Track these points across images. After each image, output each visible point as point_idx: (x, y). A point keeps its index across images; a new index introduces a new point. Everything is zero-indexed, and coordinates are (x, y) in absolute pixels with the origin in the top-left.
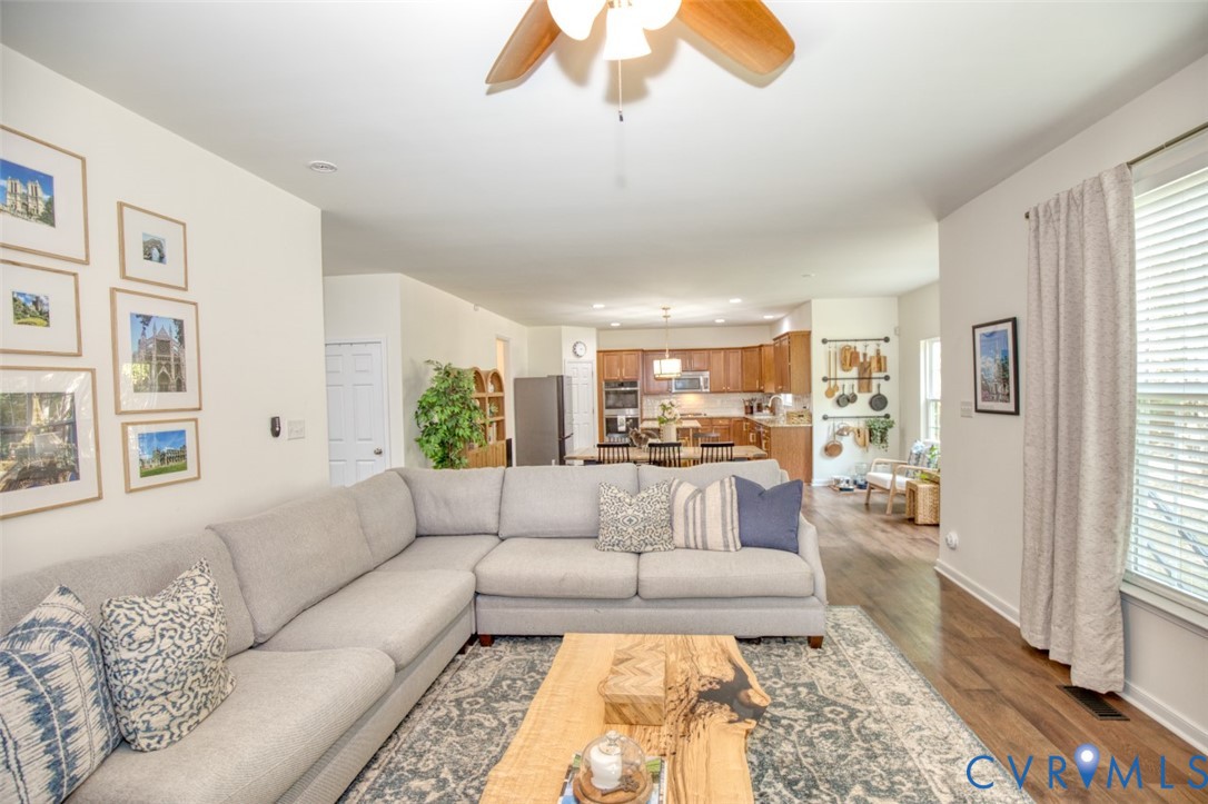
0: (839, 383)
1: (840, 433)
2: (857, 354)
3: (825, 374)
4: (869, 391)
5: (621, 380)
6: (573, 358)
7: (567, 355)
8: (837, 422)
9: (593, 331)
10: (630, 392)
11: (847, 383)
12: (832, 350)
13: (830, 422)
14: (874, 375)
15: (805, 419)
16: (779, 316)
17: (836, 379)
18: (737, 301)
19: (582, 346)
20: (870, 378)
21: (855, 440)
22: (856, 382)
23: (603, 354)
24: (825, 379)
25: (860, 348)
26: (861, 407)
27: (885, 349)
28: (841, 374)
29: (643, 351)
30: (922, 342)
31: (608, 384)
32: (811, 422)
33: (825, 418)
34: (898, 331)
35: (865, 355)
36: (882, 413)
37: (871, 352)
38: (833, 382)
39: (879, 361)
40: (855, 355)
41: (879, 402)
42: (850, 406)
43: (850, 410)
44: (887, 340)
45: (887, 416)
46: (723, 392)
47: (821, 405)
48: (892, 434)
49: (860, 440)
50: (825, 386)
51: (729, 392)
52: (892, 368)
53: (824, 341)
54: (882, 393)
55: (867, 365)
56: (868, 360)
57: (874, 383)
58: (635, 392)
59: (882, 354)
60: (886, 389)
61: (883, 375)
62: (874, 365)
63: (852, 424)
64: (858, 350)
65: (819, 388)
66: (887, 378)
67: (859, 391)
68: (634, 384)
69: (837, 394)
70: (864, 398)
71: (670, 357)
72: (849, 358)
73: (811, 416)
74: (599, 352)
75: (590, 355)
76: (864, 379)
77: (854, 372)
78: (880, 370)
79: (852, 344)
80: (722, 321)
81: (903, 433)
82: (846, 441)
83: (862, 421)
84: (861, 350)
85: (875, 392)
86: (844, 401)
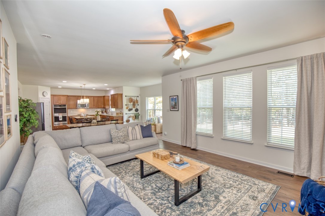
0: (129, 106)
1: (129, 117)
3: (126, 104)
4: (135, 108)
5: (60, 104)
6: (42, 96)
7: (40, 96)
8: (129, 115)
9: (49, 88)
10: (63, 108)
11: (131, 106)
12: (128, 98)
13: (127, 115)
14: (136, 104)
15: (121, 114)
16: (110, 89)
17: (128, 105)
18: (107, 85)
19: (46, 93)
20: (135, 105)
21: (132, 119)
22: (132, 106)
23: (53, 96)
24: (126, 105)
25: (133, 98)
26: (133, 111)
27: (138, 99)
28: (129, 104)
29: (68, 96)
30: (146, 98)
31: (55, 106)
32: (123, 115)
33: (126, 114)
34: (140, 95)
35: (134, 100)
36: (137, 112)
37: (135, 99)
38: (128, 106)
39: (137, 101)
40: (132, 100)
41: (137, 110)
42: (131, 111)
43: (131, 112)
44: (138, 97)
45: (138, 113)
46: (93, 108)
47: (125, 111)
48: (140, 117)
49: (133, 119)
50: (126, 106)
51: (94, 108)
52: (139, 103)
53: (126, 96)
54: (137, 108)
55: (134, 102)
57: (136, 106)
58: (66, 108)
59: (137, 100)
60: (138, 107)
61: (137, 104)
62: (136, 102)
63: (132, 115)
65: (125, 107)
66: (138, 105)
67: (133, 108)
68: (65, 106)
69: (129, 108)
70: (134, 109)
71: (86, 98)
72: (131, 100)
73: (123, 113)
74: (51, 95)
75: (48, 96)
77: (132, 104)
78: (137, 103)
79: (132, 97)
80: (95, 89)
81: (141, 117)
82: (131, 119)
83: (134, 114)
84: (133, 99)
85: (136, 108)
86: (130, 110)
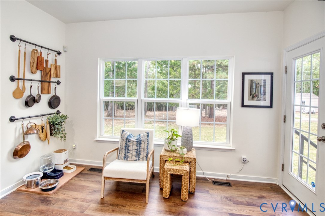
0: (28, 84)
1: (28, 132)
2: (42, 59)
3: (14, 74)
4: (48, 92)
8: (26, 122)
11: (33, 84)
12: (22, 50)
13: (17, 123)
14: (53, 80)
17: (23, 80)
20: (49, 82)
21: (39, 135)
22: (39, 84)
24: (13, 79)
25: (44, 54)
26: (42, 107)
27: (61, 61)
28: (29, 75)
33: (13, 119)
35: (47, 61)
37: (51, 61)
38: (20, 83)
39: (56, 69)
40: (39, 59)
42: (35, 106)
43: (35, 109)
44: (59, 53)
45: (59, 112)
47: (9, 106)
49: (43, 136)
50: (13, 86)
53: (13, 39)
54: (58, 94)
55: (48, 71)
56: (49, 66)
57: (53, 86)
59: (58, 64)
60: (60, 92)
61: (56, 80)
62: (53, 70)
63: (38, 122)
64: (43, 56)
66: (58, 83)
67: (42, 92)
69: (27, 94)
70: (45, 98)
72: (36, 61)
76: (45, 81)
77: (38, 76)
78: (56, 76)
79: (39, 49)
82: (32, 139)
83: (45, 119)
84: (44, 56)
85: (52, 93)
86: (31, 101)
